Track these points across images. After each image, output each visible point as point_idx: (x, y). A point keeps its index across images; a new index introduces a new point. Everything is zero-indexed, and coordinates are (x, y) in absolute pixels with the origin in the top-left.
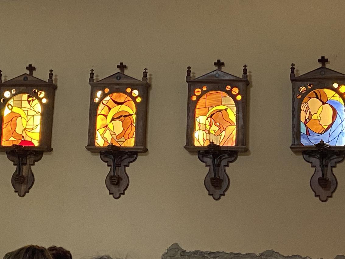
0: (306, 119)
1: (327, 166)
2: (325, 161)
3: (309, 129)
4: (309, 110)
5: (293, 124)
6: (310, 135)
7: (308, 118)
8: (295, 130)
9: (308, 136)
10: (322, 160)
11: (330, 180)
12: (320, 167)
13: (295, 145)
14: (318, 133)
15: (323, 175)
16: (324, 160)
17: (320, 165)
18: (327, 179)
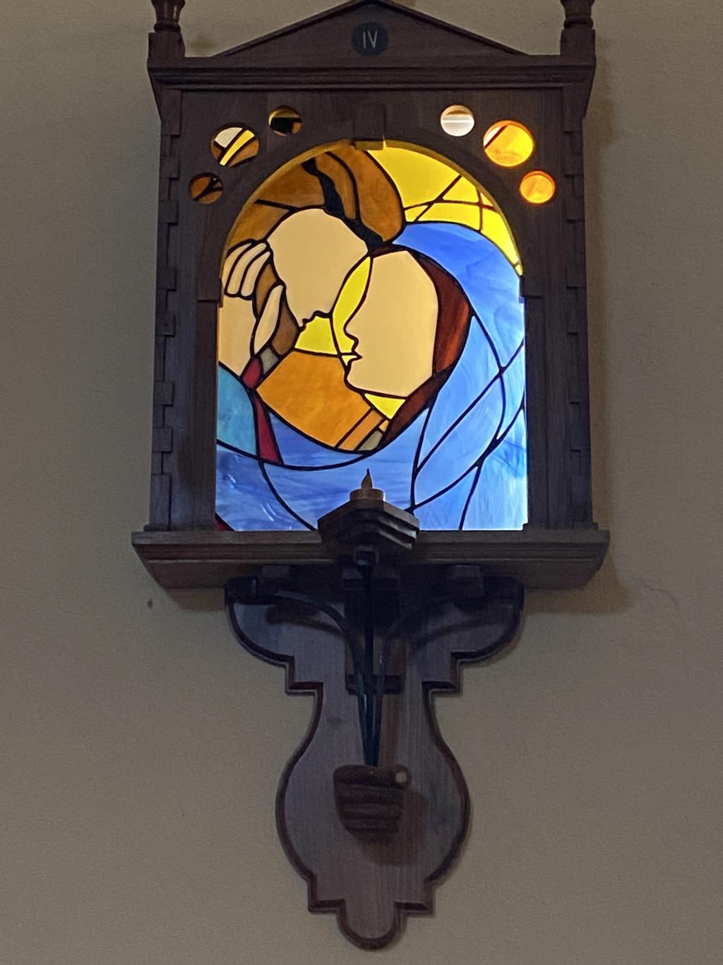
0: (257, 350)
1: (395, 685)
2: (386, 650)
3: (274, 421)
4: (277, 291)
5: (160, 377)
6: (279, 463)
7: (269, 345)
8: (175, 420)
9: (267, 467)
10: (362, 641)
11: (415, 786)
12: (351, 692)
13: (169, 528)
14: (336, 449)
15: (372, 748)
16: (378, 643)
17: (350, 679)
18: (401, 777)
